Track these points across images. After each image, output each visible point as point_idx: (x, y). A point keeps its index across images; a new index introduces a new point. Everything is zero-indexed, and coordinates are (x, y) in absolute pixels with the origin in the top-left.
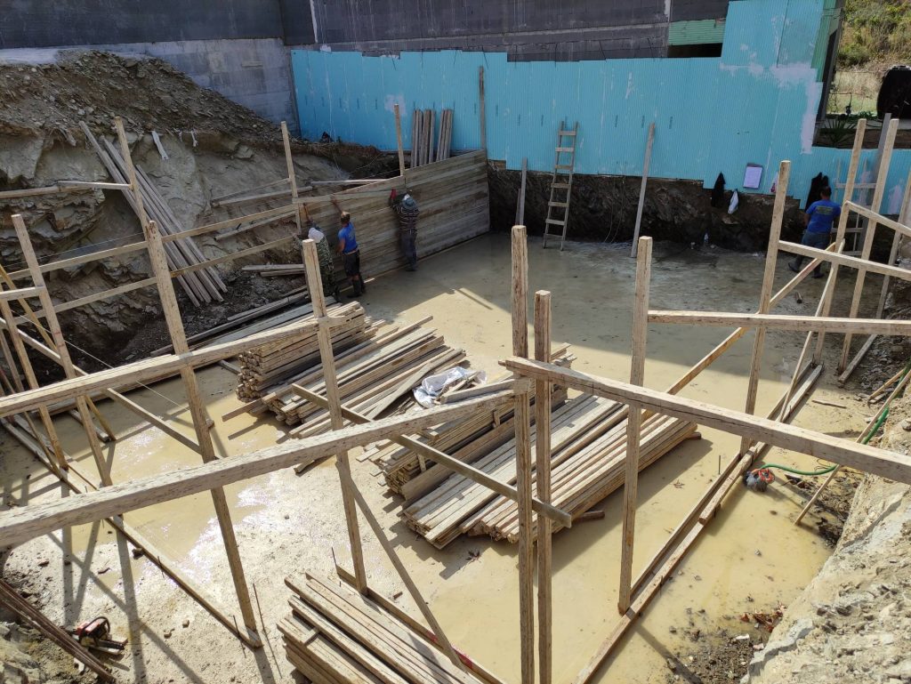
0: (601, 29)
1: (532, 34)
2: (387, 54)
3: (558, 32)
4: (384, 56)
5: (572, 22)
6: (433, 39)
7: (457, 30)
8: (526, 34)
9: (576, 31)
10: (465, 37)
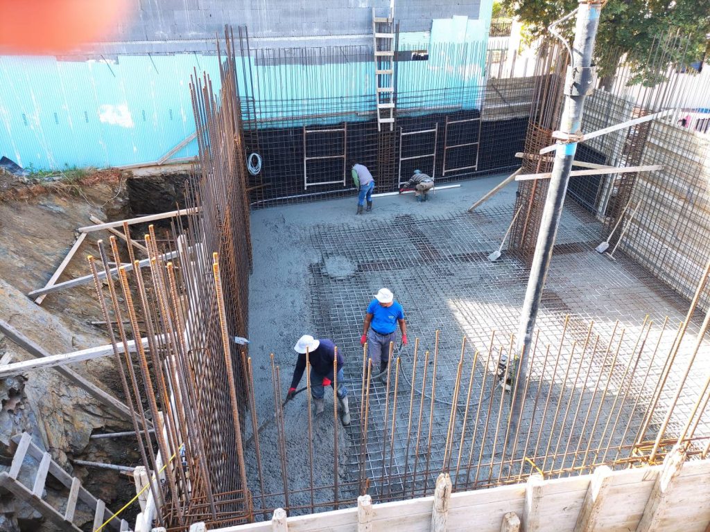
0: (340, 37)
1: (276, 39)
2: (97, 60)
3: (302, 38)
4: (93, 61)
5: (316, 30)
6: (163, 42)
7: (194, 33)
8: (272, 39)
9: (319, 38)
10: (204, 41)
